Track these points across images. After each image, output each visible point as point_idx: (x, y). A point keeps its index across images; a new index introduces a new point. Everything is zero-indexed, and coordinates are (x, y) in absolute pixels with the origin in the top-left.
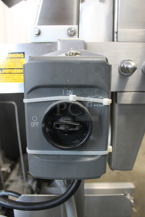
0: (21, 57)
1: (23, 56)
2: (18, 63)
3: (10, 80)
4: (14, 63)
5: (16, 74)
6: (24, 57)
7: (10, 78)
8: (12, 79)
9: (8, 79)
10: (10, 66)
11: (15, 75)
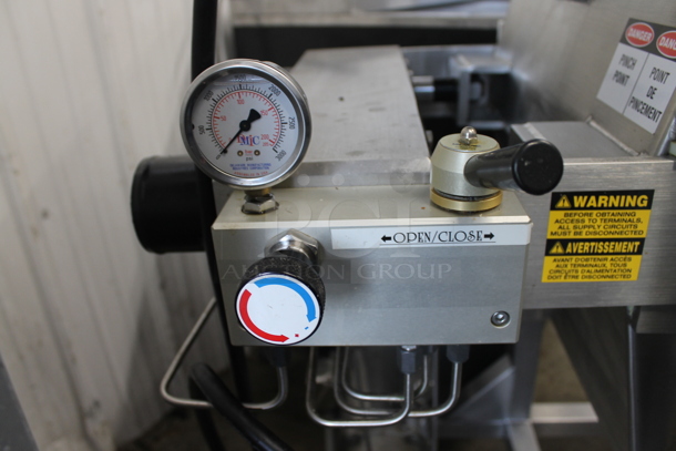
0: (640, 205)
1: (645, 203)
2: (624, 224)
3: (586, 274)
4: (610, 224)
5: (609, 257)
6: (649, 207)
7: (586, 269)
8: (593, 269)
9: (580, 269)
10: (595, 233)
11: (606, 259)
